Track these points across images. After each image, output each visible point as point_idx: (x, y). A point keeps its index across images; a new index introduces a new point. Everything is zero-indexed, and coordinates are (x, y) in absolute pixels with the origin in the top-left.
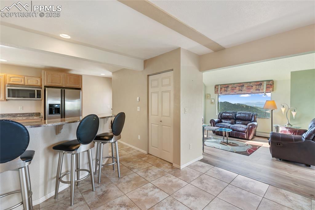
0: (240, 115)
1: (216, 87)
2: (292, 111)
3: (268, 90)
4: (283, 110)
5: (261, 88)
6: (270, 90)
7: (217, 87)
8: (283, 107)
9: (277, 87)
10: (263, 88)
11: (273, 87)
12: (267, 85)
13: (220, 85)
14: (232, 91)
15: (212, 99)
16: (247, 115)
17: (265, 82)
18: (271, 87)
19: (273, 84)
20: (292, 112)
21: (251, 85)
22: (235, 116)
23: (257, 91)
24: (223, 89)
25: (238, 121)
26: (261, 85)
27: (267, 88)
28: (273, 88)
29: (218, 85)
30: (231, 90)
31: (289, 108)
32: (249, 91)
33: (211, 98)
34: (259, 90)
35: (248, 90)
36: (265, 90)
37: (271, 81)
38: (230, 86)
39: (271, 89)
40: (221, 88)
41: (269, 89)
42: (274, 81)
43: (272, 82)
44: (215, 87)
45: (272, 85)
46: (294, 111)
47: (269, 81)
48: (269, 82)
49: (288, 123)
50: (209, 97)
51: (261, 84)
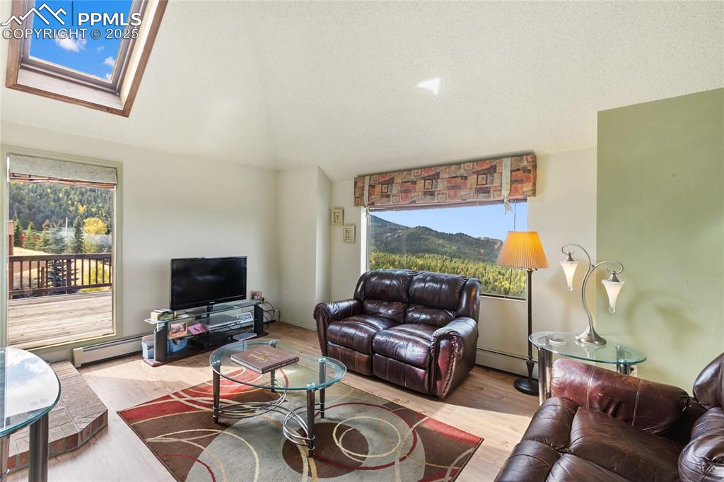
0: (422, 285)
1: (359, 180)
2: (606, 278)
3: (516, 191)
4: (570, 271)
5: (492, 181)
6: (525, 189)
7: (360, 184)
8: (571, 259)
9: (549, 177)
10: (501, 185)
11: (535, 178)
12: (512, 171)
13: (370, 175)
14: (404, 195)
15: (348, 225)
16: (444, 286)
17: (507, 162)
18: (528, 180)
19: (535, 167)
20: (604, 282)
21: (462, 172)
22: (407, 291)
23: (482, 197)
24: (378, 188)
25: (416, 311)
26: (495, 172)
27: (512, 182)
28: (534, 184)
29: (363, 176)
30: (402, 192)
31: (594, 262)
32: (456, 196)
33: (345, 222)
34: (486, 191)
35: (452, 192)
36: (505, 193)
37: (527, 154)
38: (398, 180)
39: (527, 187)
40: (372, 187)
41: (519, 185)
42: (537, 155)
43: (529, 157)
44: (356, 183)
45: (529, 171)
46: (615, 280)
47: (519, 156)
48: (521, 160)
49: (588, 331)
50: (341, 217)
51: (492, 171)
